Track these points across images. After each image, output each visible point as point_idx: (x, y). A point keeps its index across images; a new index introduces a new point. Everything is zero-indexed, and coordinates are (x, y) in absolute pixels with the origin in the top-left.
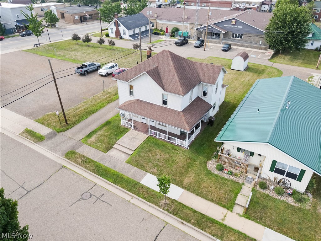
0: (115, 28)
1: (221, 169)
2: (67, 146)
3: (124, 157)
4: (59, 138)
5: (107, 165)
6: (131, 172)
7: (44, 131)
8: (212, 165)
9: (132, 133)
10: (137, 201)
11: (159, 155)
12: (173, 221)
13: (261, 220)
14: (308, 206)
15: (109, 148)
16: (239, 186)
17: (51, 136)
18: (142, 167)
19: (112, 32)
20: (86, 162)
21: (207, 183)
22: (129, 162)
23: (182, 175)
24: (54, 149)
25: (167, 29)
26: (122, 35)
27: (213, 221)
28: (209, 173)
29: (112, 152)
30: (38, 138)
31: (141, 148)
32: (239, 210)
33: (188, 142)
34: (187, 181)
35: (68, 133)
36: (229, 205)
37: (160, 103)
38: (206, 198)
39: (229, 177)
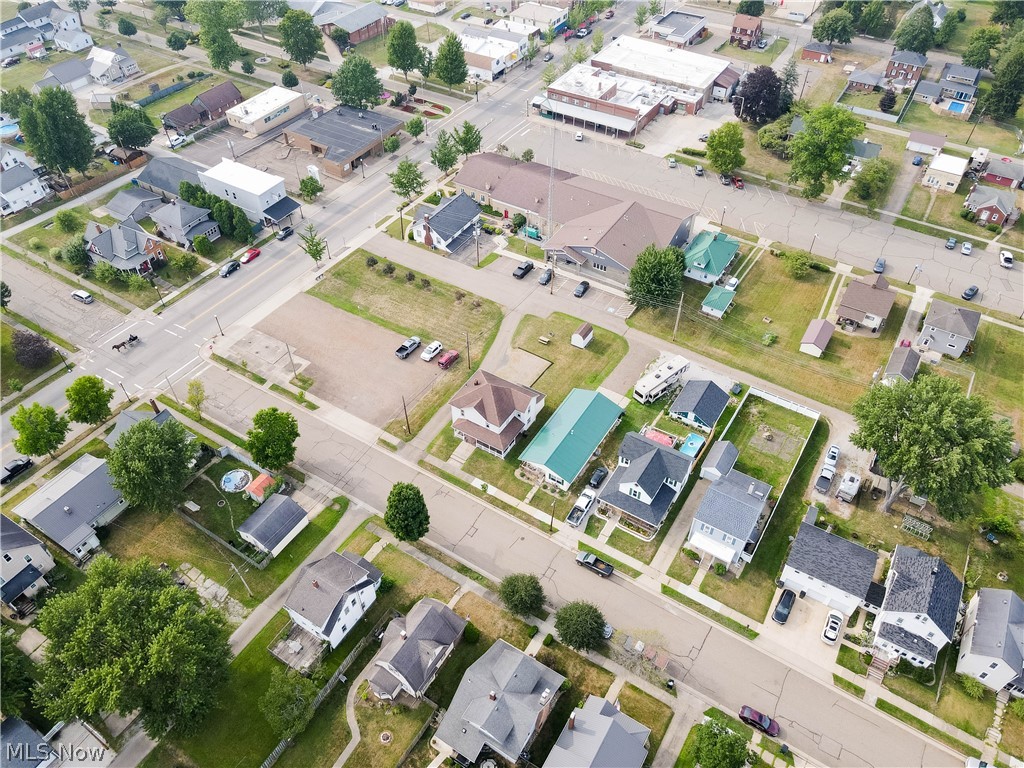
0: (424, 233)
1: (523, 475)
2: (417, 455)
3: (459, 466)
4: (408, 447)
5: (448, 471)
6: (465, 477)
7: (395, 441)
8: (518, 473)
9: (463, 444)
10: (469, 496)
11: (483, 465)
12: (490, 507)
13: (537, 506)
14: (565, 499)
15: (447, 458)
16: (531, 487)
17: (402, 446)
18: (472, 473)
19: (420, 236)
20: (434, 469)
21: (512, 485)
22: (463, 470)
23: (498, 479)
24: (407, 457)
25: (506, 212)
26: (435, 243)
27: (511, 507)
28: (515, 479)
29: (450, 461)
30: (394, 448)
31: (471, 458)
32: (527, 501)
33: (502, 456)
34: (500, 483)
35: (414, 442)
36: (522, 498)
37: (485, 426)
38: (509, 494)
39: (526, 481)
